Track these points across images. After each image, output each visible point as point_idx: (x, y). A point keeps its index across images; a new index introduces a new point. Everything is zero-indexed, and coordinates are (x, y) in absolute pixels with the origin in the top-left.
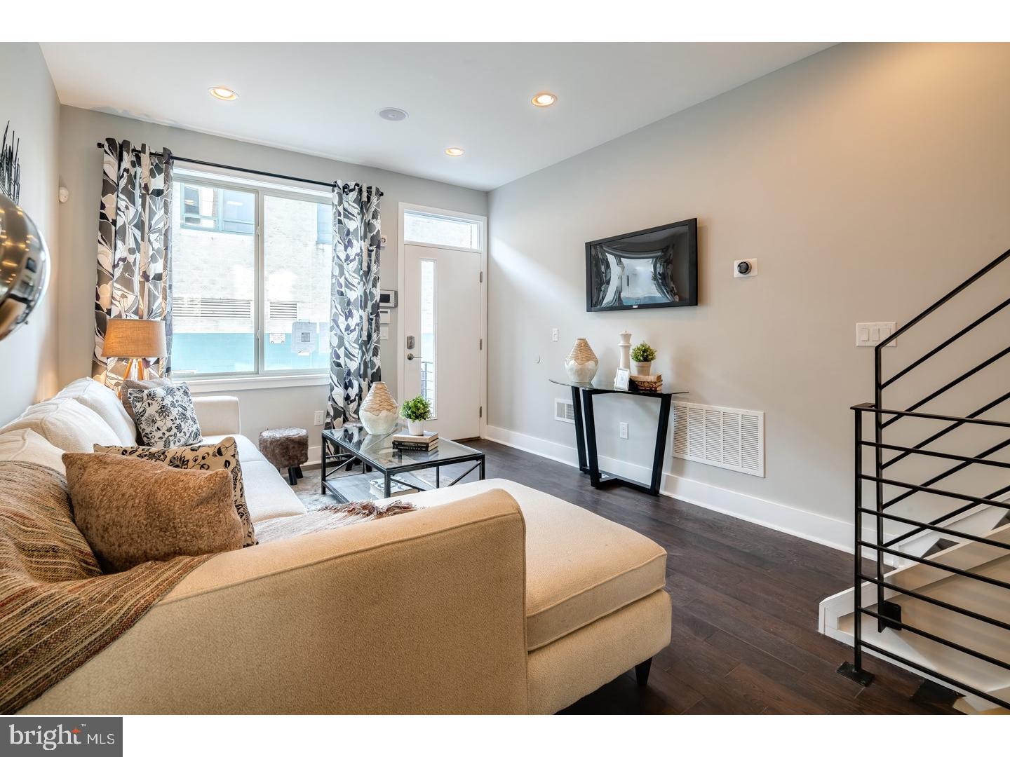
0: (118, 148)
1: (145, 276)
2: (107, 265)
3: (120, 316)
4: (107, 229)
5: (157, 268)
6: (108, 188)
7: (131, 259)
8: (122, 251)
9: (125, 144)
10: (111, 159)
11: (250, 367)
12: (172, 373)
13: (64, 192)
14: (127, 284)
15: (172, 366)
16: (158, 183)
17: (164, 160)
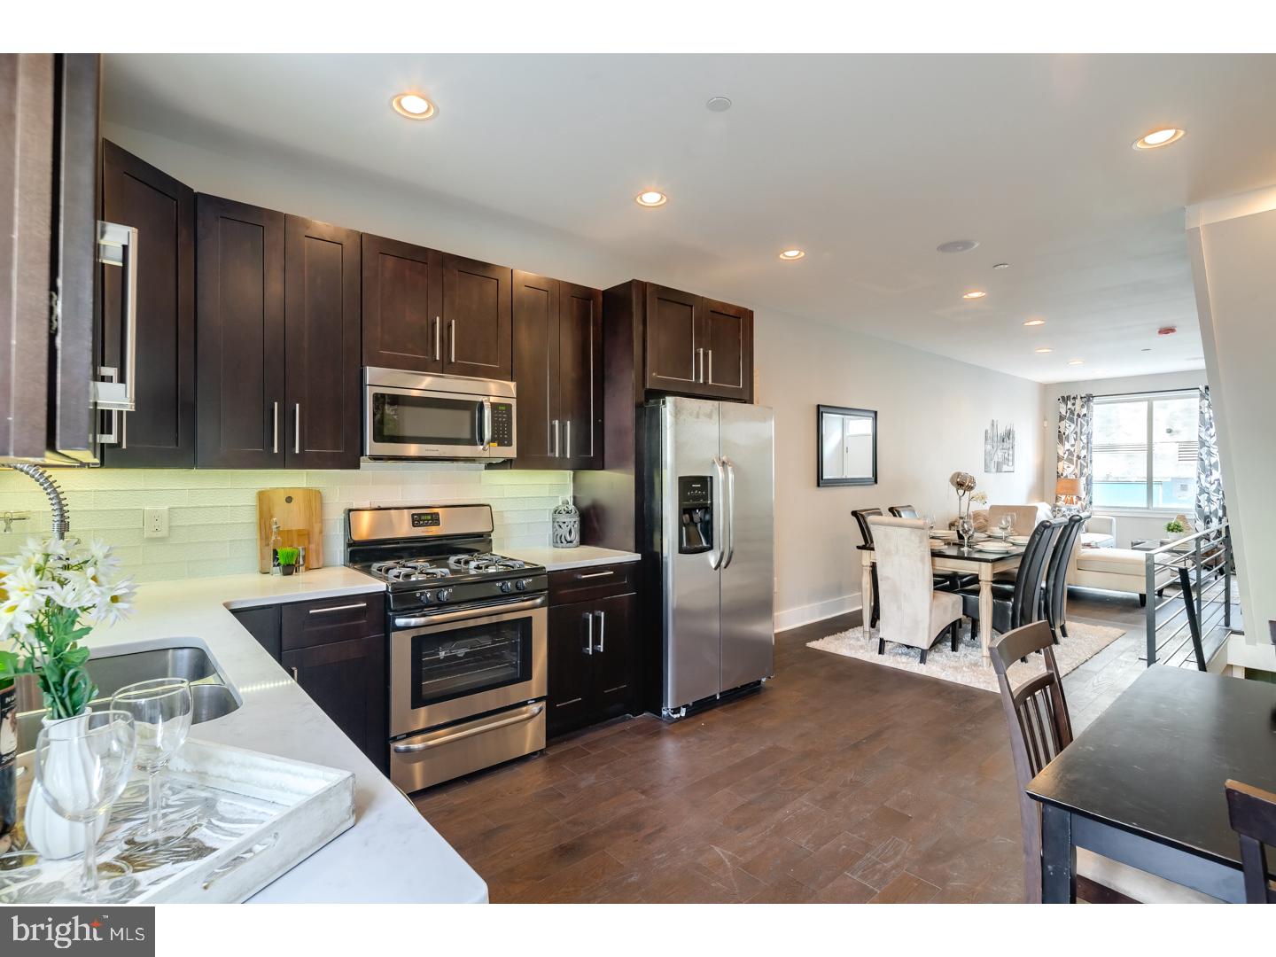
0: (1065, 399)
1: (1079, 457)
2: (1061, 454)
3: (1066, 477)
4: (1061, 437)
5: (1084, 453)
6: (1062, 418)
7: (1072, 449)
8: (1067, 446)
9: (1068, 397)
10: (1063, 405)
11: (1145, 506)
12: (1093, 504)
13: (1046, 422)
14: (1070, 461)
15: (1093, 501)
16: (1084, 411)
17: (1089, 398)
